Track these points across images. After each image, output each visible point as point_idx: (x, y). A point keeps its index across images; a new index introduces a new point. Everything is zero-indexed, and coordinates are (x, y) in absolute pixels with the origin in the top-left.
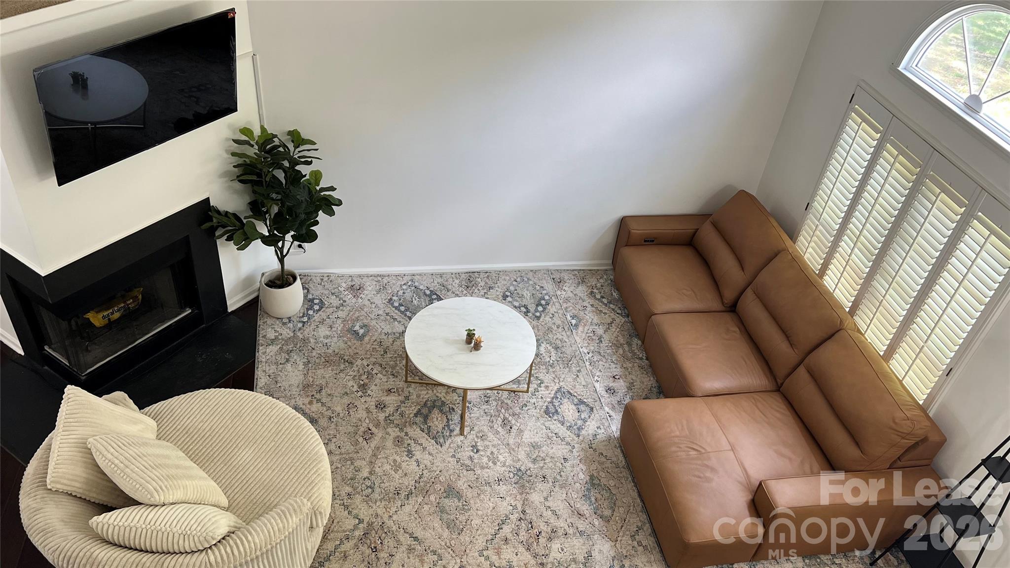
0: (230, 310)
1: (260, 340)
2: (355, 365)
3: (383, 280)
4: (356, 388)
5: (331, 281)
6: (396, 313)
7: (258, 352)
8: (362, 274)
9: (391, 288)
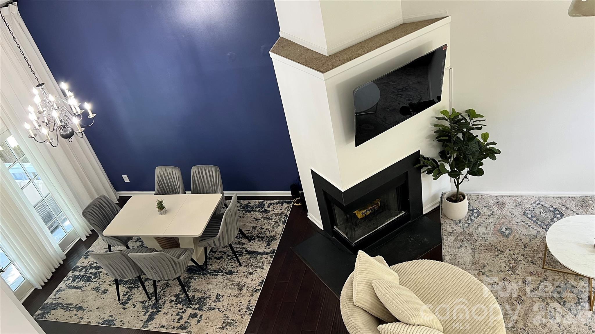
0: (424, 213)
1: (444, 232)
2: (505, 254)
3: (518, 199)
4: (507, 268)
5: (483, 199)
6: (530, 222)
7: (443, 239)
8: (503, 195)
9: (524, 205)
